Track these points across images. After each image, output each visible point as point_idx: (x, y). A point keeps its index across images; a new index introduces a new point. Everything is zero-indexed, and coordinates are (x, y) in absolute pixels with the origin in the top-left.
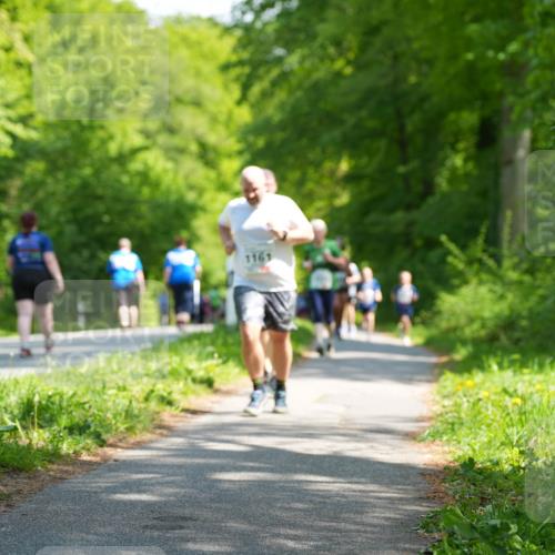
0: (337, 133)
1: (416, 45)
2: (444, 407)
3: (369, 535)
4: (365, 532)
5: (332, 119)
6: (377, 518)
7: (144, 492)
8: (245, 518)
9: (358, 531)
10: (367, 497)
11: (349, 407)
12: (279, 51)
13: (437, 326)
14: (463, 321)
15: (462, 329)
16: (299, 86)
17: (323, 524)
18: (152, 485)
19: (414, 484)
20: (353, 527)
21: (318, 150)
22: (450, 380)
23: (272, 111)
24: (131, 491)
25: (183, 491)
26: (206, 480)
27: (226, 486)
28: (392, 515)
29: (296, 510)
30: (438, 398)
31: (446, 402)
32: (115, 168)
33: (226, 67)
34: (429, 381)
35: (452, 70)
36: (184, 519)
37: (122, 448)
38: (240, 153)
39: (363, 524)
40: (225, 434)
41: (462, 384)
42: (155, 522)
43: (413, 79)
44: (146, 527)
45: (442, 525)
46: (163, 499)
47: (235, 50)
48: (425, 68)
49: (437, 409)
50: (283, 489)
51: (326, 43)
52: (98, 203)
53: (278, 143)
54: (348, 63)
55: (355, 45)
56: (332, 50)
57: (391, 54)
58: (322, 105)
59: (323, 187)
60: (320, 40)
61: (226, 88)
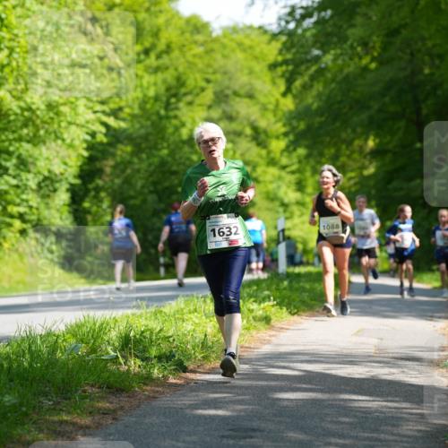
0: (364, 116)
1: (430, 44)
3: (405, 445)
4: (402, 441)
5: (360, 105)
6: (411, 430)
7: (220, 408)
8: (302, 429)
9: (396, 441)
10: (401, 413)
11: (382, 339)
12: (316, 52)
16: (333, 80)
17: (366, 435)
18: (226, 403)
20: (391, 438)
21: (349, 131)
23: (311, 99)
24: (210, 408)
25: (251, 407)
26: (268, 398)
27: (285, 403)
28: (423, 428)
32: (186, 149)
33: (273, 66)
36: (254, 430)
37: (200, 373)
38: (286, 134)
39: (399, 435)
40: (283, 362)
42: (230, 433)
43: (427, 71)
44: (223, 437)
46: (235, 414)
47: (280, 52)
48: (437, 62)
50: (332, 406)
51: (355, 44)
52: (173, 177)
53: (316, 125)
54: (373, 59)
55: (378, 45)
56: (359, 49)
57: (408, 51)
58: (352, 94)
59: (354, 160)
60: (349, 43)
61: (274, 83)
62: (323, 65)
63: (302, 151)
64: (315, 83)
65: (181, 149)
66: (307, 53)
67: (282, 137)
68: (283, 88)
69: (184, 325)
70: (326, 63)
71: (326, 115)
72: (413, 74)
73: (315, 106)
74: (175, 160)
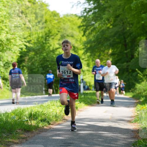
0: (108, 43)
1: (129, 20)
2: (138, 113)
5: (107, 39)
6: (121, 143)
7: (60, 136)
8: (86, 143)
9: (116, 146)
10: (118, 137)
11: (113, 114)
12: (93, 22)
13: (136, 93)
14: (142, 91)
15: (142, 93)
16: (98, 31)
17: (107, 145)
18: (62, 135)
19: (130, 134)
20: (114, 145)
21: (104, 47)
22: (139, 107)
23: (91, 38)
24: (57, 136)
25: (70, 136)
26: (76, 133)
27: (81, 135)
28: (125, 142)
29: (99, 141)
30: (136, 111)
31: (138, 112)
32: (52, 53)
33: (79, 27)
34: (134, 107)
35: (138, 26)
36: (71, 143)
37: (54, 125)
38: (83, 49)
39: (117, 144)
40: (81, 121)
41: (142, 108)
42: (63, 144)
43: (128, 29)
44: (61, 146)
45: (138, 145)
46: (65, 138)
47: (82, 22)
48: (131, 26)
49: (136, 114)
50: (96, 135)
51: (105, 20)
52: (48, 62)
53: (93, 46)
54: (111, 25)
55: (112, 20)
56: (107, 22)
57: (122, 22)
58: (104, 36)
59: (105, 57)
60: (103, 19)
61: (80, 32)
62: (95, 27)
63: (89, 54)
64: (93, 32)
65: (50, 53)
66: (90, 23)
67: (82, 49)
68: (82, 34)
69: (50, 110)
70: (96, 26)
71: (96, 42)
72: (124, 29)
73: (93, 40)
74: (48, 57)
